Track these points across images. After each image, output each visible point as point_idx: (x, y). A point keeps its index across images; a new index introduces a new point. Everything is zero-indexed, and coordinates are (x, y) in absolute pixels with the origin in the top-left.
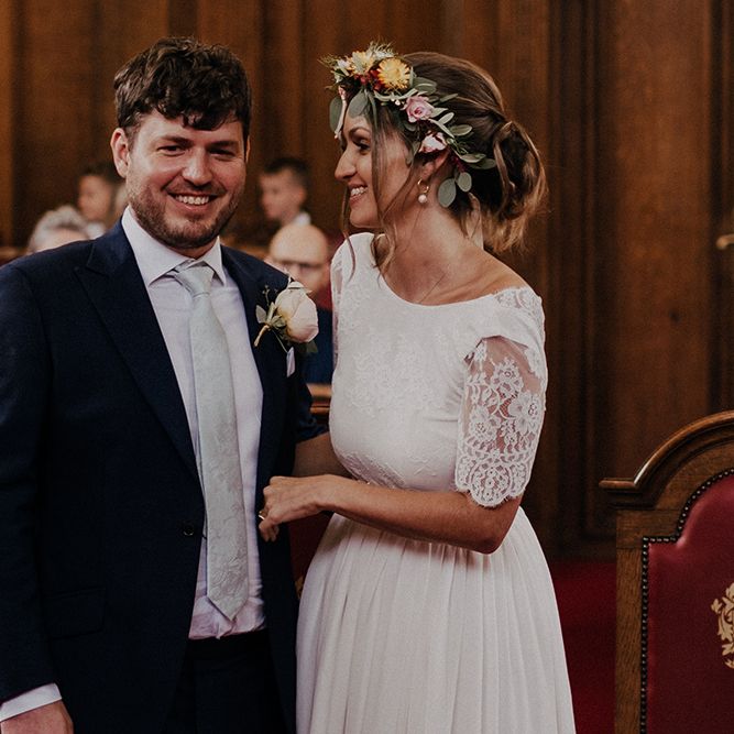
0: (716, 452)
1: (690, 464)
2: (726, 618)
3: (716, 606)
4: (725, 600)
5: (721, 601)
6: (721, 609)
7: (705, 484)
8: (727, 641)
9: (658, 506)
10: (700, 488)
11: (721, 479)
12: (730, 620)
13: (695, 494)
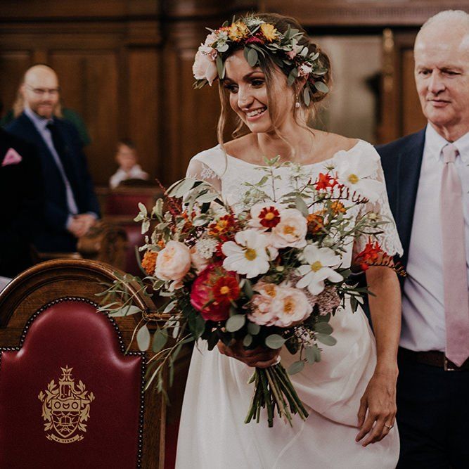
0: (46, 288)
1: (29, 296)
2: (48, 405)
3: (41, 396)
4: (47, 392)
5: (44, 393)
6: (44, 398)
7: (39, 310)
8: (47, 421)
9: (9, 325)
10: (36, 313)
11: (49, 307)
12: (50, 406)
13: (32, 317)
